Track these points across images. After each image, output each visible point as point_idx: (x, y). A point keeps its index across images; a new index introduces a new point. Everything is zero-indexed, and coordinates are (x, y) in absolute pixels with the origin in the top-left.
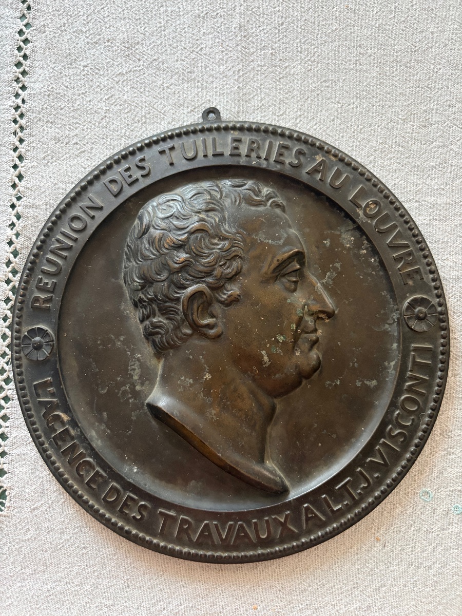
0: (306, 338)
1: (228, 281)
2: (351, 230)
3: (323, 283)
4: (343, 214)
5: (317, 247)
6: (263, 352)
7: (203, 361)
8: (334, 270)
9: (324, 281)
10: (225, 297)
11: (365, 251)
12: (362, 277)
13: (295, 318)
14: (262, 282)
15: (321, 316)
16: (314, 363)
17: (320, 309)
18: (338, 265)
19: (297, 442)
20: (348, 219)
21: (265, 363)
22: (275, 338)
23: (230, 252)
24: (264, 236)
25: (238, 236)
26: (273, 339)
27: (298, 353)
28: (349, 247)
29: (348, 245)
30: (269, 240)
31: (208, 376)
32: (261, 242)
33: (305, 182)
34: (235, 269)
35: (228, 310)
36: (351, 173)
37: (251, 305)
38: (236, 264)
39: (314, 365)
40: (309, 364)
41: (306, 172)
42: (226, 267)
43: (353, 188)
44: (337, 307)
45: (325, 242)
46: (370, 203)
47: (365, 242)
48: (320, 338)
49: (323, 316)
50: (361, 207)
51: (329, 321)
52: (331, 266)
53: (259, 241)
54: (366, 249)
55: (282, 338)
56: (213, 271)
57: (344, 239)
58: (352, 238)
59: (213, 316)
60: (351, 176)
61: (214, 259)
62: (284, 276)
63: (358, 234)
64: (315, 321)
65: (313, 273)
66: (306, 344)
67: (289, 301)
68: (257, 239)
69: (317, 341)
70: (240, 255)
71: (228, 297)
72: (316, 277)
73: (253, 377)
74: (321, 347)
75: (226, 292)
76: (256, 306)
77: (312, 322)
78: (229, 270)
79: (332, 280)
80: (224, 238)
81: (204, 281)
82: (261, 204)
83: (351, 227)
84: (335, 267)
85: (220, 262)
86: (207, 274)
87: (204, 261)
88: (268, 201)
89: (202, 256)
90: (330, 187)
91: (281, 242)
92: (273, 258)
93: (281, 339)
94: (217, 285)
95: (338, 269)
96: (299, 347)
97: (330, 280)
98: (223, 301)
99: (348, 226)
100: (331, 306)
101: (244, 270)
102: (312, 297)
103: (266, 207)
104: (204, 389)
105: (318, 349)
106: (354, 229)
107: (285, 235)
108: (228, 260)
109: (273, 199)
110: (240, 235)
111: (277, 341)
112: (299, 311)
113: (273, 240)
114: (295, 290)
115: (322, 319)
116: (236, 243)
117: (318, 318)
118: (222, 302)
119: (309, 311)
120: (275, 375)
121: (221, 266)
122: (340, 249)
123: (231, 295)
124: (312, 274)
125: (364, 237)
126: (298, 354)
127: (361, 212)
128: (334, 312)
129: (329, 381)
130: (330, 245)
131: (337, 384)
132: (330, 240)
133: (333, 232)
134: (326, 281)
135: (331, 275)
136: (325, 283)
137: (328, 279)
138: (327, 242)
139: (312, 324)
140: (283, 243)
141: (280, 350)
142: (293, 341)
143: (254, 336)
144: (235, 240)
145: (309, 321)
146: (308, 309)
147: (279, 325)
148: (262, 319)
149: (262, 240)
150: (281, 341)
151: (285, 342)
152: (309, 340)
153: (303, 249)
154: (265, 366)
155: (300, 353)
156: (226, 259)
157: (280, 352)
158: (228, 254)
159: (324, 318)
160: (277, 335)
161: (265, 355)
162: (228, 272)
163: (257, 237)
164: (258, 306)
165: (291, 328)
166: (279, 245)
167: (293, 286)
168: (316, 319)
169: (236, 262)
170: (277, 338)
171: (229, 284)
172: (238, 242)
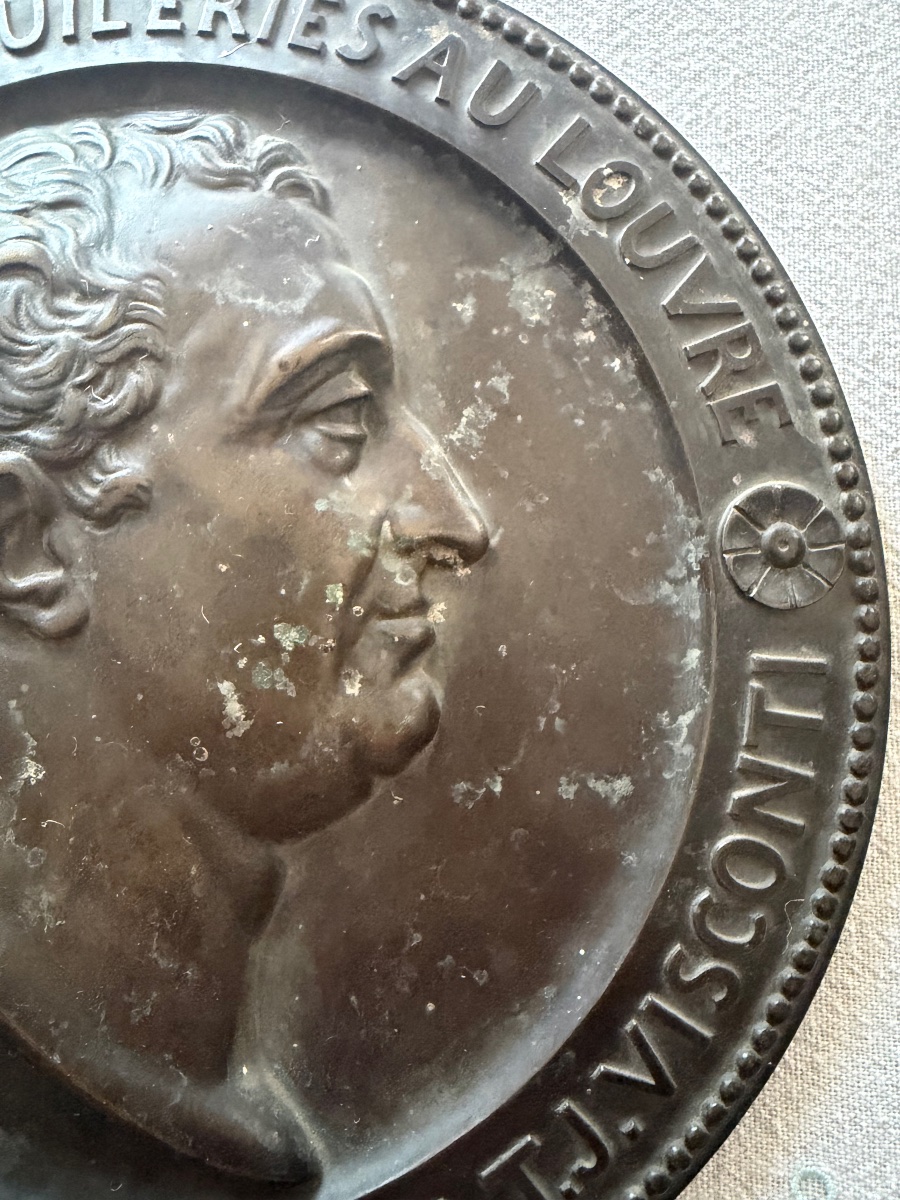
0: (384, 633)
1: (105, 437)
2: (547, 266)
3: (450, 441)
4: (515, 212)
5: (434, 324)
6: (226, 687)
7: (19, 717)
8: (487, 400)
9: (455, 436)
10: (94, 492)
11: (590, 336)
12: (580, 422)
13: (343, 565)
15: (440, 554)
16: (409, 719)
17: (434, 532)
18: (501, 384)
19: (353, 998)
20: (533, 230)
21: (233, 726)
22: (269, 635)
23: (115, 337)
24: (239, 284)
25: (146, 285)
26: (261, 639)
27: (353, 686)
28: (539, 323)
29: (536, 317)
30: (255, 296)
31: (32, 772)
32: (228, 304)
33: (390, 108)
34: (132, 396)
35: (106, 537)
36: (545, 79)
37: (187, 519)
38: (137, 379)
39: (408, 726)
40: (389, 726)
41: (395, 79)
42: (101, 389)
43: (549, 125)
44: (497, 523)
45: (459, 307)
46: (608, 171)
47: (591, 303)
48: (437, 631)
49: (448, 555)
50: (575, 185)
51: (468, 571)
52: (477, 385)
53: (220, 302)
54: (596, 327)
55: (294, 634)
56: (51, 402)
57: (522, 295)
58: (549, 293)
59: (57, 560)
60: (544, 89)
61: (57, 363)
62: (310, 418)
63: (566, 277)
64: (421, 575)
65: (420, 408)
66: (384, 655)
67: (320, 506)
68: (214, 295)
69: (427, 641)
70: (154, 349)
71: (106, 492)
72: (426, 421)
73: (195, 773)
74: (441, 663)
75: (98, 476)
76: (205, 523)
77: (405, 576)
78: (112, 401)
79: (480, 432)
80: (97, 294)
81: (23, 441)
82: (242, 184)
83: (545, 254)
84: (493, 388)
85: (78, 375)
86: (32, 416)
87: (21, 369)
88: (265, 171)
89: (19, 354)
90: (473, 124)
91: (299, 305)
92: (266, 355)
93: (289, 637)
94: (65, 454)
95: (502, 395)
96: (356, 665)
97: (474, 433)
98: (90, 508)
99: (536, 251)
100: (473, 519)
101: (165, 399)
102: (409, 490)
103: (258, 193)
104: (21, 814)
105: (431, 668)
106: (554, 261)
107: (316, 282)
108: (107, 365)
109: (285, 169)
110: (155, 283)
111: (274, 646)
112: (357, 543)
113: (272, 296)
114: (349, 467)
115: (445, 565)
116: (136, 308)
117: (431, 562)
118: (85, 513)
119: (396, 538)
120: (271, 765)
121: (81, 386)
122: (506, 329)
123: (115, 487)
124: (417, 413)
125: (587, 287)
126: (353, 689)
127: (573, 204)
128: (486, 540)
129: (466, 780)
130: (475, 316)
131: (494, 793)
132: (475, 300)
133: (484, 272)
134: (460, 436)
135: (476, 416)
136: (458, 444)
137: (467, 431)
138: (466, 306)
139: (406, 584)
140: (305, 308)
141: (285, 679)
142: (333, 645)
143: (192, 630)
144: (137, 300)
145: (395, 574)
146: (393, 532)
147: (283, 592)
148: (224, 568)
149: (231, 297)
150: (288, 646)
151: (303, 650)
152: (397, 639)
153: (383, 330)
154: (235, 737)
155: (360, 685)
156: (101, 364)
157: (285, 685)
158: (108, 345)
159: (452, 561)
160: (276, 626)
161: (232, 695)
162: (107, 405)
163: (214, 289)
164: (209, 525)
165: (327, 601)
166: (292, 315)
167: (343, 455)
168: (422, 567)
169: (138, 373)
170: (277, 635)
171: (113, 449)
172: (145, 305)
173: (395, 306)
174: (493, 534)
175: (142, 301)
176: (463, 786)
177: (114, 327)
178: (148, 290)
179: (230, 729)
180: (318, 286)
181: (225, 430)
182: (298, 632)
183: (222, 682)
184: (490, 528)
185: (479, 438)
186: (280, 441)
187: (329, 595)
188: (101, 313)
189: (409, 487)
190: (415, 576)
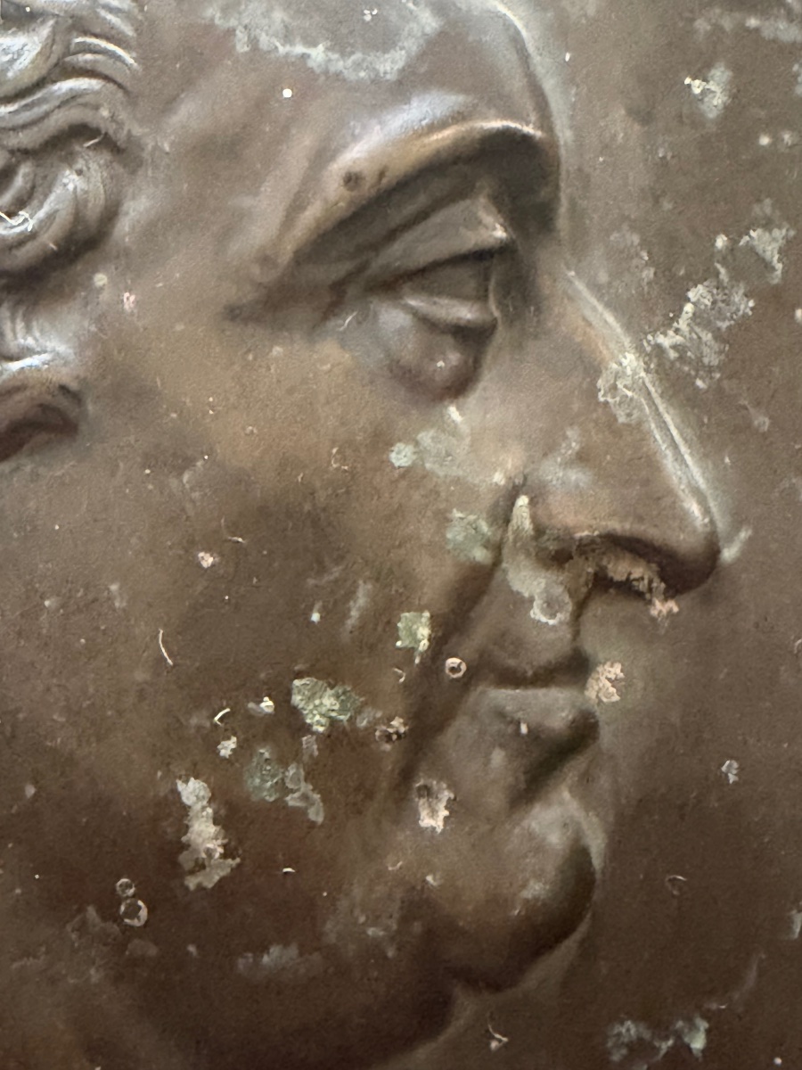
0: (501, 714)
1: (7, 289)
3: (659, 349)
5: (644, 116)
6: (192, 791)
8: (737, 275)
9: (666, 341)
13: (435, 577)
14: (234, 314)
15: (622, 568)
16: (536, 889)
17: (616, 526)
18: (768, 243)
21: (200, 866)
22: (283, 699)
24: (281, 16)
25: (106, 7)
26: (267, 704)
27: (433, 813)
32: (257, 53)
34: (64, 217)
37: (147, 460)
38: (75, 185)
39: (531, 904)
44: (738, 521)
45: (697, 86)
48: (602, 717)
49: (637, 572)
51: (672, 606)
52: (721, 242)
53: (242, 47)
55: (329, 701)
62: (391, 285)
64: (581, 607)
65: (603, 277)
66: (498, 757)
67: (401, 456)
68: (231, 33)
69: (583, 732)
70: (111, 129)
72: (613, 305)
73: (120, 946)
74: (604, 781)
77: (551, 606)
78: (23, 222)
79: (718, 335)
80: (15, 17)
84: (751, 249)
91: (390, 64)
92: (322, 156)
93: (320, 707)
95: (768, 267)
96: (443, 772)
97: (707, 337)
100: (694, 508)
101: (124, 228)
102: (573, 440)
107: (428, 22)
108: (25, 153)
112: (466, 533)
113: (340, 45)
114: (459, 386)
115: (627, 589)
116: (85, 48)
117: (602, 583)
119: (539, 531)
120: (265, 949)
122: (788, 137)
123: (18, 387)
124: (596, 288)
126: (433, 818)
128: (713, 551)
129: (636, 1019)
130: (726, 107)
131: (689, 1049)
132: (729, 74)
133: (753, 22)
134: (678, 339)
135: (714, 303)
136: (673, 355)
137: (692, 330)
138: (712, 86)
139: (551, 622)
140: (402, 70)
141: (306, 787)
142: (402, 730)
143: (140, 675)
144: (86, 33)
145: (531, 600)
146: (534, 518)
147: (315, 617)
148: (207, 560)
149: (265, 41)
150: (317, 722)
151: (344, 732)
152: (524, 729)
153: (545, 120)
154: (200, 888)
155: (446, 813)
156: (12, 152)
157: (305, 797)
158: (26, 116)
159: (643, 586)
160: (297, 683)
161: (204, 808)
162: (18, 230)
163: (233, 22)
164: (186, 477)
165: (399, 644)
166: (376, 81)
167: (448, 361)
168: (584, 590)
169: (80, 173)
170: (297, 699)
171: (20, 313)
172: (103, 44)
173: (570, 76)
174: (730, 539)
175: (96, 36)
176: (630, 1029)
177: (40, 84)
178: (110, 17)
179: (192, 872)
180: (428, 30)
181: (230, 293)
182: (337, 697)
183: (186, 782)
184: (722, 525)
185: (716, 347)
186: (331, 324)
187: (402, 633)
188: (19, 53)
189: (572, 432)
190: (570, 607)
